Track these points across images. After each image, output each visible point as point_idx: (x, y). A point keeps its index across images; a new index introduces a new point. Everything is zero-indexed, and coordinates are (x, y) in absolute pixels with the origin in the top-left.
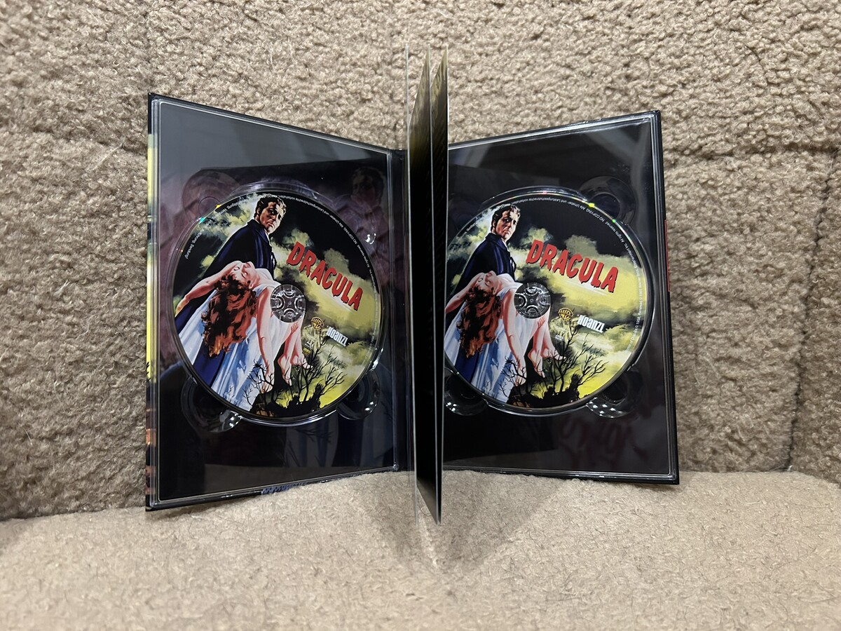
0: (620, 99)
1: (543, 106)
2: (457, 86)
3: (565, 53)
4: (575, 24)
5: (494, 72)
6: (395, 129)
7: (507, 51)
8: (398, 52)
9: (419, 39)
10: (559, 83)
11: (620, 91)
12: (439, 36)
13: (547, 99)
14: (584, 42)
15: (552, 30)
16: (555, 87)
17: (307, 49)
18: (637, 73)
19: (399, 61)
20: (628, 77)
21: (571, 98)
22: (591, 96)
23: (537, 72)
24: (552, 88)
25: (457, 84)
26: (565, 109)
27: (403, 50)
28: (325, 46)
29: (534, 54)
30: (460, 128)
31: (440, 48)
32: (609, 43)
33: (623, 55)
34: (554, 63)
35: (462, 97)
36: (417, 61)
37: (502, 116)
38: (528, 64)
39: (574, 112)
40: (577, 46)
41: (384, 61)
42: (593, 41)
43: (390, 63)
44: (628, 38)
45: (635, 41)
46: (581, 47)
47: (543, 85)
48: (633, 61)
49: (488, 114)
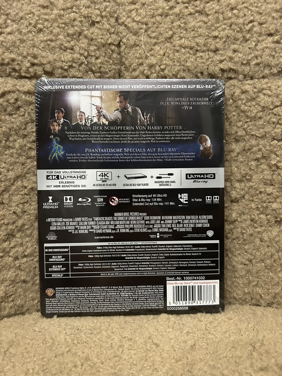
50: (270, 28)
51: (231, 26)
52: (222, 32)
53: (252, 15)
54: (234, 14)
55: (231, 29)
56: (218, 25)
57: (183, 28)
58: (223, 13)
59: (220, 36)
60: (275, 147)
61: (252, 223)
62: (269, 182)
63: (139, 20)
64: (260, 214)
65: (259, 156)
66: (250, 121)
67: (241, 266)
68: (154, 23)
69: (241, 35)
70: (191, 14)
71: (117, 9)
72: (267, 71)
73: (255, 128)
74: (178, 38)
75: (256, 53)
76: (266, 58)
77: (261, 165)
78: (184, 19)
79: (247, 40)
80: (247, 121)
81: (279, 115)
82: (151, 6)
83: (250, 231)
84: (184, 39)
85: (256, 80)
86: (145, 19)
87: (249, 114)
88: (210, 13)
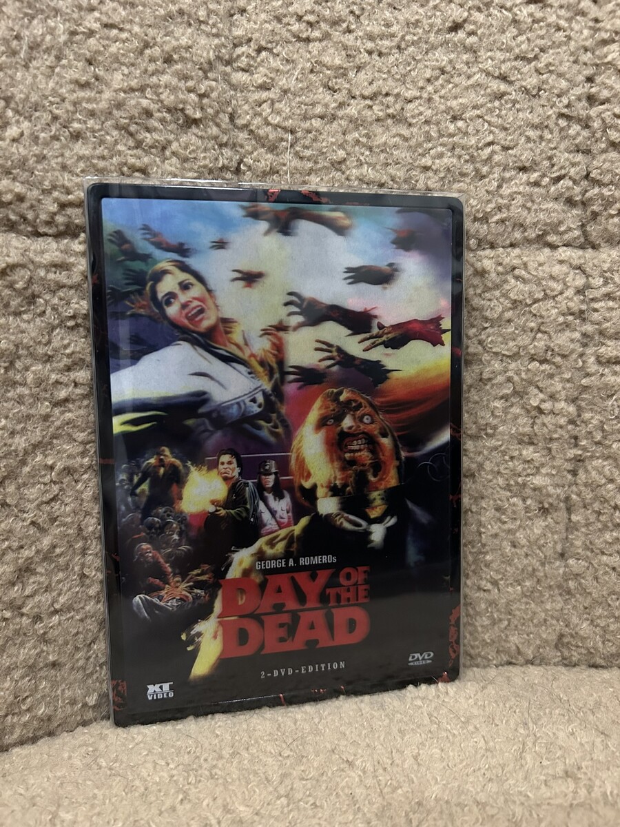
0: (578, 134)
1: (464, 141)
2: (334, 105)
3: (499, 55)
4: (515, 10)
5: (391, 82)
6: (237, 171)
7: (411, 49)
8: (241, 44)
9: (274, 23)
10: (489, 105)
11: (579, 120)
12: (306, 18)
13: (470, 129)
14: (528, 40)
15: (479, 17)
16: (483, 110)
17: (91, 33)
18: (605, 94)
19: (243, 58)
20: (591, 99)
21: (506, 129)
22: (536, 127)
23: (456, 86)
24: (478, 112)
25: (335, 101)
26: (497, 148)
27: (250, 40)
28: (121, 30)
29: (452, 56)
30: (339, 173)
31: (308, 40)
32: (566, 43)
33: (585, 64)
34: (481, 70)
35: (343, 122)
36: (271, 60)
37: (402, 154)
38: (443, 72)
39: (510, 151)
40: (518, 46)
41: (219, 58)
42: (542, 38)
43: (228, 63)
44: (592, 36)
45: (605, 42)
46: (524, 47)
47: (464, 108)
48: (600, 75)
49: (382, 151)
50: (523, 158)
51: (453, 148)
52: (437, 161)
53: (491, 132)
54: (459, 129)
55: (453, 156)
56: (430, 145)
57: (364, 146)
58: (438, 123)
59: (434, 167)
60: (536, 375)
61: (498, 515)
62: (526, 438)
63: (279, 122)
64: (512, 497)
65: (507, 391)
66: (491, 326)
67: (477, 595)
68: (309, 131)
69: (471, 168)
70: (378, 120)
71: (232, 96)
72: (518, 235)
73: (500, 339)
74: (355, 163)
75: (500, 201)
76: (516, 211)
77: (512, 406)
78: (365, 128)
79: (483, 177)
80: (486, 325)
81: (541, 317)
82: (300, 96)
83: (494, 528)
84: (366, 166)
85: (501, 250)
86: (290, 121)
87: (488, 314)
88: (414, 121)
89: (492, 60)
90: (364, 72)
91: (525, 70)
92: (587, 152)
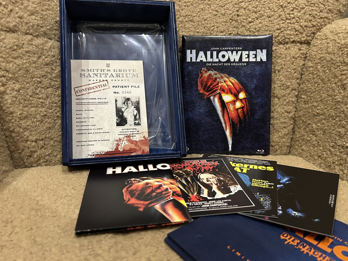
50: (221, 29)
51: (204, 27)
52: (200, 30)
53: (214, 23)
54: (206, 22)
55: (204, 29)
56: (199, 27)
57: (183, 27)
58: (201, 22)
59: (200, 32)
69: (209, 32)
70: (187, 21)
74: (181, 32)
78: (184, 23)
84: (184, 32)
88: (195, 21)
89: (214, 7)
90: (183, 10)
91: (222, 9)
92: (237, 28)
